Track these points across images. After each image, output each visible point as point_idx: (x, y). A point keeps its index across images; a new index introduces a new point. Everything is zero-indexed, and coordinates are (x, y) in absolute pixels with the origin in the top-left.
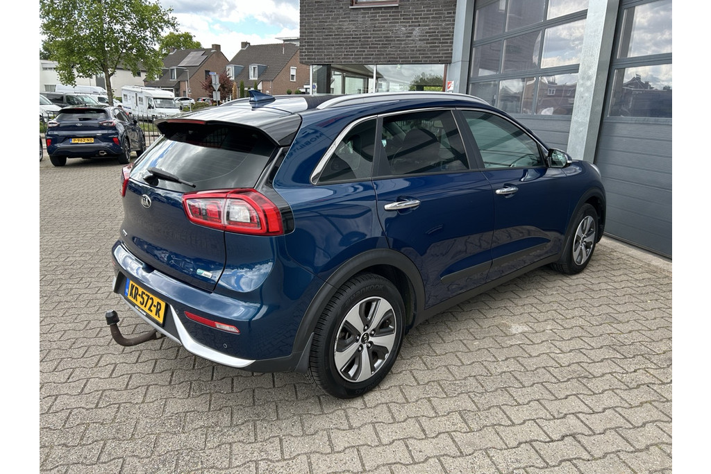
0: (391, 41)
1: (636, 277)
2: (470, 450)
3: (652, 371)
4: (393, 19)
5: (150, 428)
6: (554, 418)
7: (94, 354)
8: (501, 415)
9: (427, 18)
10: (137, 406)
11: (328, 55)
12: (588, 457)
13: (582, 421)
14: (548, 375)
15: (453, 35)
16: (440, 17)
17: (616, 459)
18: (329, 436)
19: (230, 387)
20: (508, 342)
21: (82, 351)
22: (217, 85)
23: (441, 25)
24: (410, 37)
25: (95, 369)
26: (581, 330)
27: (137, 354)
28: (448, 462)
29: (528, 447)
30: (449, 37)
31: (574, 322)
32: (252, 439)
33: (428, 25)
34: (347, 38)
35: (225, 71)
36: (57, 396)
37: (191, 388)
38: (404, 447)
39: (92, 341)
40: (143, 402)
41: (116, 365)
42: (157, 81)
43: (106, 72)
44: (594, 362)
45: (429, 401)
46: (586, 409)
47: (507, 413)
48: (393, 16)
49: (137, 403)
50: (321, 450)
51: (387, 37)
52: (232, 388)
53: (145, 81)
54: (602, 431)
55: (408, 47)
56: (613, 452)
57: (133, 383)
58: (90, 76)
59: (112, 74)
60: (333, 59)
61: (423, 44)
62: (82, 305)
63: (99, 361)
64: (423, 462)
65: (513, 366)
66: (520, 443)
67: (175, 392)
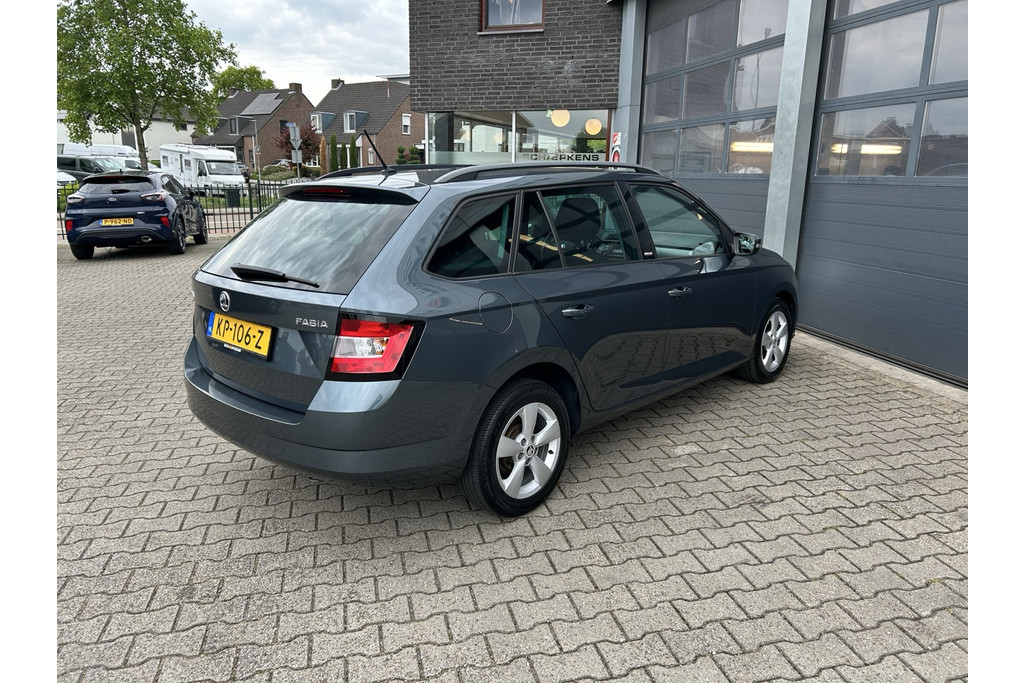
0: (535, 78)
1: (846, 385)
2: (607, 585)
3: (844, 494)
4: (537, 49)
5: (212, 571)
6: (716, 548)
7: (136, 491)
8: (650, 545)
9: (583, 47)
10: (195, 548)
11: (449, 99)
12: (750, 587)
13: (748, 550)
14: (715, 501)
15: (618, 71)
16: (601, 46)
17: (783, 588)
18: (436, 575)
19: (312, 524)
20: (670, 465)
21: (120, 489)
22: (297, 141)
23: (602, 57)
24: (560, 73)
25: (139, 509)
26: (765, 449)
27: (193, 490)
28: (578, 598)
29: (679, 579)
30: (612, 72)
31: (757, 441)
32: (340, 580)
33: (583, 57)
34: (475, 75)
35: (309, 121)
36: (91, 540)
37: (263, 527)
38: (528, 583)
39: (134, 477)
40: (203, 544)
41: (166, 503)
42: (211, 137)
43: (138, 124)
44: (775, 485)
45: (564, 534)
46: (756, 538)
47: (659, 544)
48: (538, 45)
49: (195, 545)
50: (425, 589)
51: (529, 74)
52: (316, 525)
53: (193, 136)
54: (770, 559)
55: (558, 87)
56: (781, 582)
57: (189, 522)
58: (114, 131)
59: (146, 128)
60: (456, 104)
61: (577, 82)
62: (118, 434)
63: (143, 500)
64: (549, 599)
65: (673, 491)
66: (669, 576)
67: (242, 532)
